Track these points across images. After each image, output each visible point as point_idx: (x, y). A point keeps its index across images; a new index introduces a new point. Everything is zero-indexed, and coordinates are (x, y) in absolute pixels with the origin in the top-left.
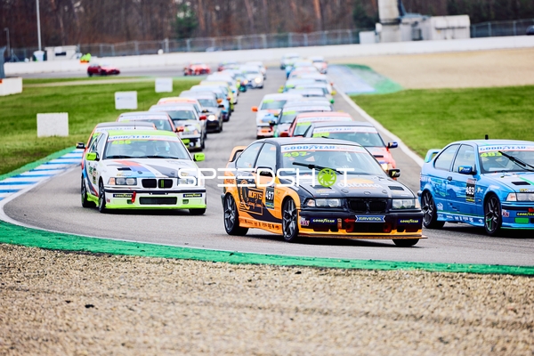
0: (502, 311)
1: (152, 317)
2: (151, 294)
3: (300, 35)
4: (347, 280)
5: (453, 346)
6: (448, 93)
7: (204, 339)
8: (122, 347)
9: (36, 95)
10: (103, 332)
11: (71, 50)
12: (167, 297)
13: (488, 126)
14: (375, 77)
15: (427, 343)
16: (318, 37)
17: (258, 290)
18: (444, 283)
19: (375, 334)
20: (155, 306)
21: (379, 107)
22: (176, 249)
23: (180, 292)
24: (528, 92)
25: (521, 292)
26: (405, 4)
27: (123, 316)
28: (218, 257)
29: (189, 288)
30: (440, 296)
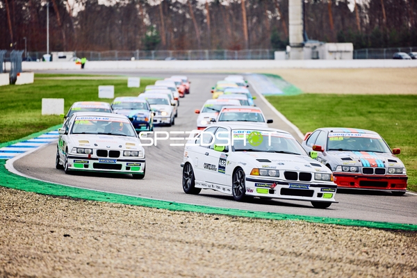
0: (358, 253)
1: (110, 246)
2: (111, 229)
3: (232, 51)
4: (250, 225)
5: (321, 276)
6: (334, 97)
7: (146, 262)
8: (87, 266)
9: (42, 85)
10: (75, 254)
11: (70, 55)
12: (122, 231)
13: (361, 122)
14: (284, 83)
15: (303, 273)
16: (245, 54)
17: (187, 230)
18: (319, 231)
19: (267, 264)
20: (113, 237)
21: (285, 105)
22: (132, 198)
23: (132, 228)
24: (391, 99)
25: (373, 240)
26: (308, 33)
27: (90, 243)
28: (161, 205)
29: (139, 226)
30: (315, 240)
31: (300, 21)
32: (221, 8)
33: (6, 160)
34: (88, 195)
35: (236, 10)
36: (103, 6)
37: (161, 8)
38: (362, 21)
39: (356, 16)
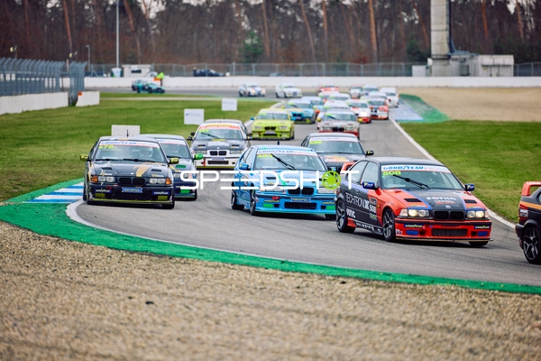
0: (529, 328)
1: (207, 316)
2: (206, 295)
3: (356, 64)
4: (387, 291)
5: (481, 358)
6: (491, 125)
7: (253, 338)
8: (177, 342)
9: (111, 107)
10: (160, 327)
11: (146, 68)
12: (221, 298)
13: (526, 157)
14: (424, 107)
15: (458, 353)
16: (373, 68)
17: (305, 296)
18: (478, 299)
19: (411, 342)
20: (209, 305)
21: (427, 135)
22: (232, 255)
23: (233, 294)
26: (455, 42)
27: (180, 313)
28: (270, 264)
29: (242, 291)
30: (473, 311)
31: (445, 26)
32: (343, 8)
33: (67, 205)
34: (175, 250)
35: (361, 12)
36: (188, 5)
37: (263, 7)
38: (526, 27)
39: (517, 20)
